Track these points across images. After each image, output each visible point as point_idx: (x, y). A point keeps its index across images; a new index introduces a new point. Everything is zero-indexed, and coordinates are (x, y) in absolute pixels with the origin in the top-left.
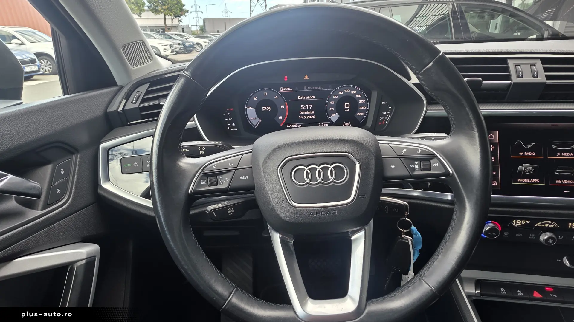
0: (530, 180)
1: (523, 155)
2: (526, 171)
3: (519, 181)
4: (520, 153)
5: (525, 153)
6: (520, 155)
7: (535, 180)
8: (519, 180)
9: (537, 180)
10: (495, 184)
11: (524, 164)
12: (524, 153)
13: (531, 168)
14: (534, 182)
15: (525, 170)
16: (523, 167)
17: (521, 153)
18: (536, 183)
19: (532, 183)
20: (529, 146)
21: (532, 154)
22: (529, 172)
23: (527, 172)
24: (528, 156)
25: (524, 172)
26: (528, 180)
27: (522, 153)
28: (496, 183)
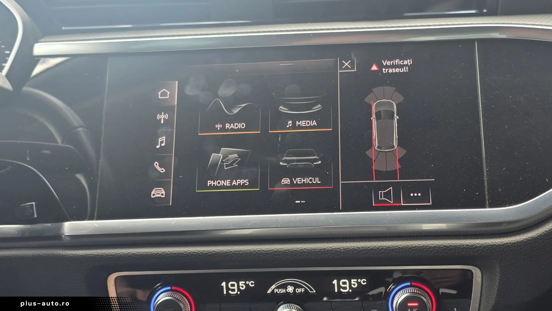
0: (231, 182)
1: (223, 129)
2: (225, 163)
3: (210, 185)
4: (216, 126)
5: (227, 126)
6: (216, 130)
7: (242, 182)
8: (210, 183)
9: (245, 181)
10: (162, 194)
11: (222, 149)
12: (224, 126)
13: (236, 155)
14: (239, 186)
15: (224, 161)
16: (220, 155)
17: (219, 126)
18: (244, 186)
19: (234, 187)
20: (236, 111)
21: (240, 126)
22: (232, 164)
23: (227, 166)
24: (232, 130)
25: (222, 166)
26: (227, 183)
27: (221, 126)
28: (164, 193)
